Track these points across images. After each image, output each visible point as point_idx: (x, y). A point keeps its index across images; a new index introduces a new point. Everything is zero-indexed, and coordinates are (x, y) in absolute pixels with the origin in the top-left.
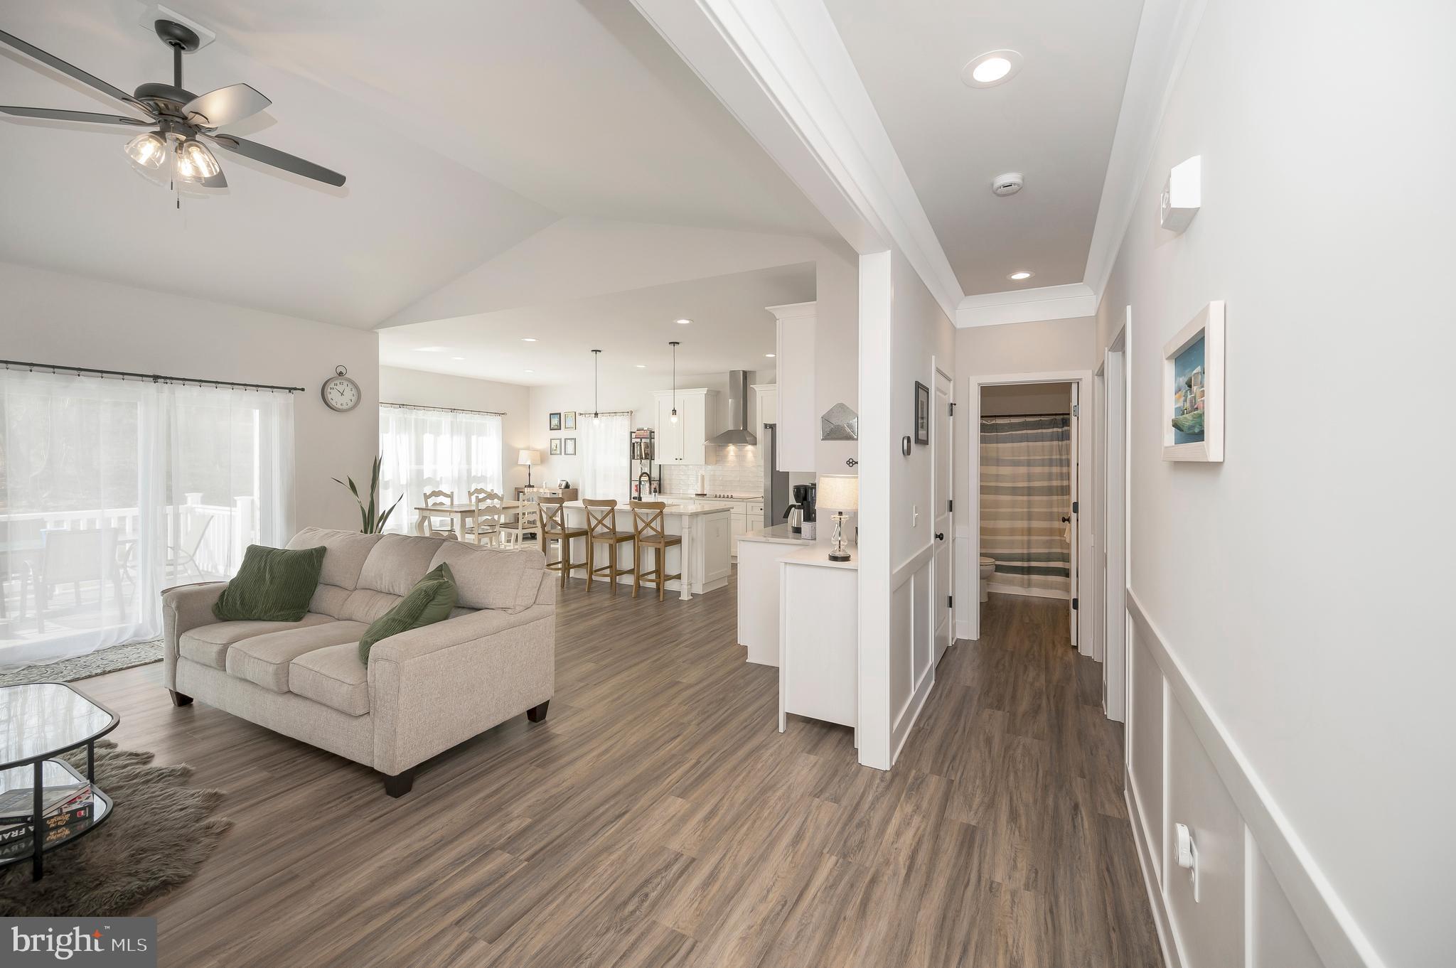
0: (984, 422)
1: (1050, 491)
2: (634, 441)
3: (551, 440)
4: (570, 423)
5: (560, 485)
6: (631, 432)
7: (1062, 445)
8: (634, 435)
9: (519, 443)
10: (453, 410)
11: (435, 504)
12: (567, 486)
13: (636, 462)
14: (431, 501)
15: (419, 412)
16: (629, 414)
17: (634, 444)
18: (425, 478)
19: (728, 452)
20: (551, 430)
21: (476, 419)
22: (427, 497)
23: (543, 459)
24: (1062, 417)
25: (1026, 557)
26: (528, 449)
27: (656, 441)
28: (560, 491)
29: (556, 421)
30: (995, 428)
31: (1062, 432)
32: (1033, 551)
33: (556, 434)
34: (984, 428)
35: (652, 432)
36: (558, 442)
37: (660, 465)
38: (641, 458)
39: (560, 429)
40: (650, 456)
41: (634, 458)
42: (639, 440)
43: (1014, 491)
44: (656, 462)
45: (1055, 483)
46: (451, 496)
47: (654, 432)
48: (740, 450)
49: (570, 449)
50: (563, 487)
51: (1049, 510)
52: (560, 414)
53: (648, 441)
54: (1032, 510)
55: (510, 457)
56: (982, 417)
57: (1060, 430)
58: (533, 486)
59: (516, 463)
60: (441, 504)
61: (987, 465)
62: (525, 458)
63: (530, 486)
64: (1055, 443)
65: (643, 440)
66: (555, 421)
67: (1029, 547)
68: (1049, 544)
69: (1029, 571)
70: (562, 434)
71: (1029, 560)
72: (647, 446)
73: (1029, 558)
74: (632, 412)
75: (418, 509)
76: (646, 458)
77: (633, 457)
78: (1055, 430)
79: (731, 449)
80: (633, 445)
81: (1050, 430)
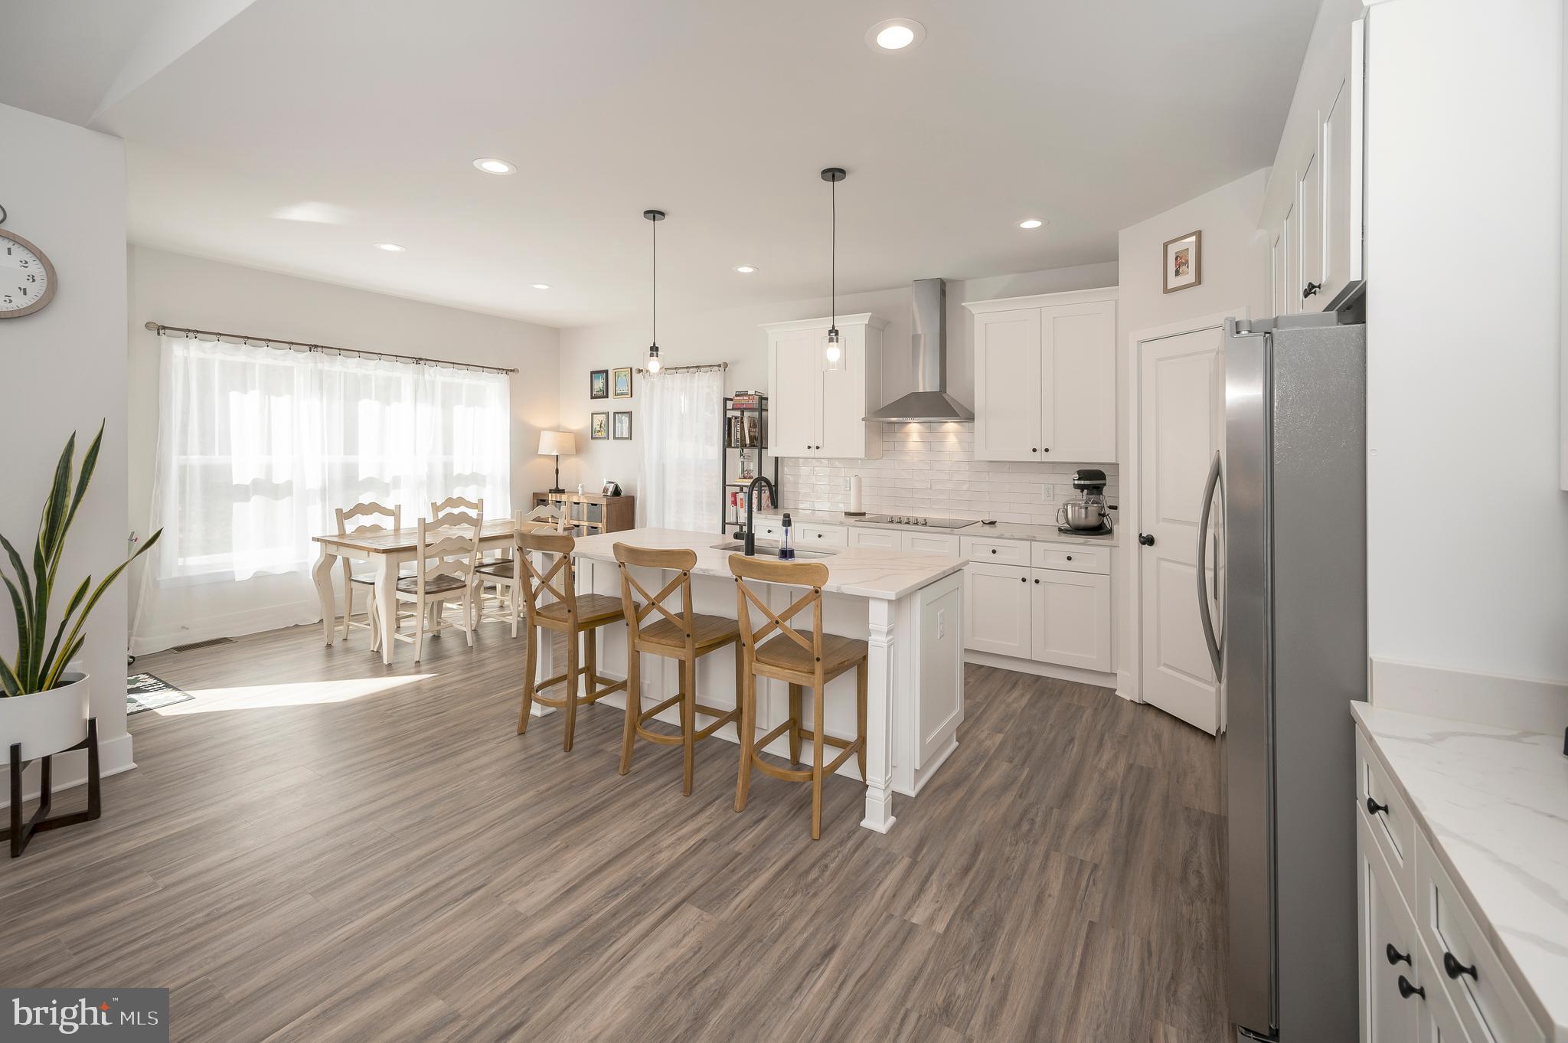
2: (730, 414)
3: (593, 414)
4: (623, 387)
5: (605, 490)
6: (726, 400)
8: (730, 404)
9: (540, 420)
10: (418, 360)
11: (361, 530)
12: (617, 492)
13: (733, 453)
14: (350, 527)
15: (350, 360)
16: (722, 369)
17: (730, 419)
18: (360, 479)
19: (907, 435)
20: (592, 398)
21: (465, 379)
22: (342, 516)
23: (579, 447)
26: (557, 429)
27: (771, 415)
28: (604, 502)
29: (601, 383)
33: (601, 405)
35: (763, 399)
36: (603, 417)
37: (777, 459)
38: (743, 446)
39: (607, 397)
40: (759, 441)
41: (730, 445)
42: (738, 413)
44: (772, 451)
46: (395, 513)
47: (767, 399)
48: (931, 431)
49: (623, 428)
50: (609, 494)
52: (606, 372)
53: (756, 414)
55: (524, 442)
58: (563, 492)
59: (534, 453)
60: (376, 528)
62: (548, 444)
63: (558, 491)
65: (746, 414)
66: (599, 384)
70: (611, 404)
72: (753, 425)
74: (726, 365)
75: (318, 540)
76: (752, 446)
77: (727, 443)
79: (914, 429)
80: (728, 423)
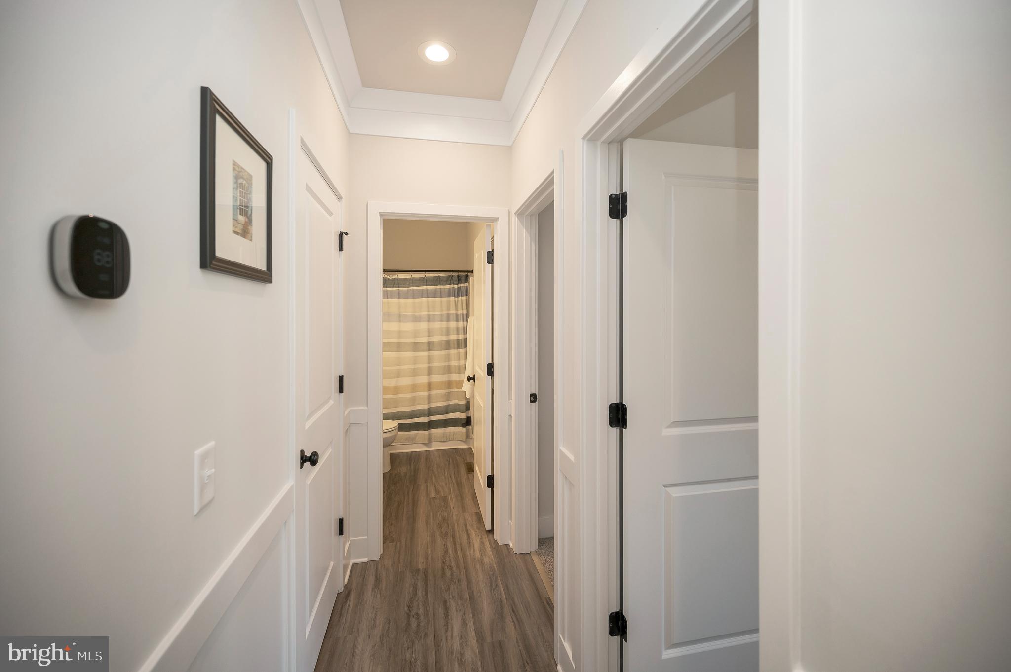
0: (386, 276)
1: (448, 345)
7: (458, 301)
24: (457, 274)
25: (426, 412)
30: (397, 283)
31: (458, 288)
32: (434, 405)
34: (386, 283)
43: (416, 347)
45: (453, 337)
51: (447, 364)
54: (432, 365)
56: (384, 271)
57: (456, 286)
61: (389, 321)
64: (452, 298)
67: (429, 402)
68: (448, 396)
69: (430, 425)
71: (429, 415)
73: (430, 412)
78: (452, 286)
81: (447, 287)
